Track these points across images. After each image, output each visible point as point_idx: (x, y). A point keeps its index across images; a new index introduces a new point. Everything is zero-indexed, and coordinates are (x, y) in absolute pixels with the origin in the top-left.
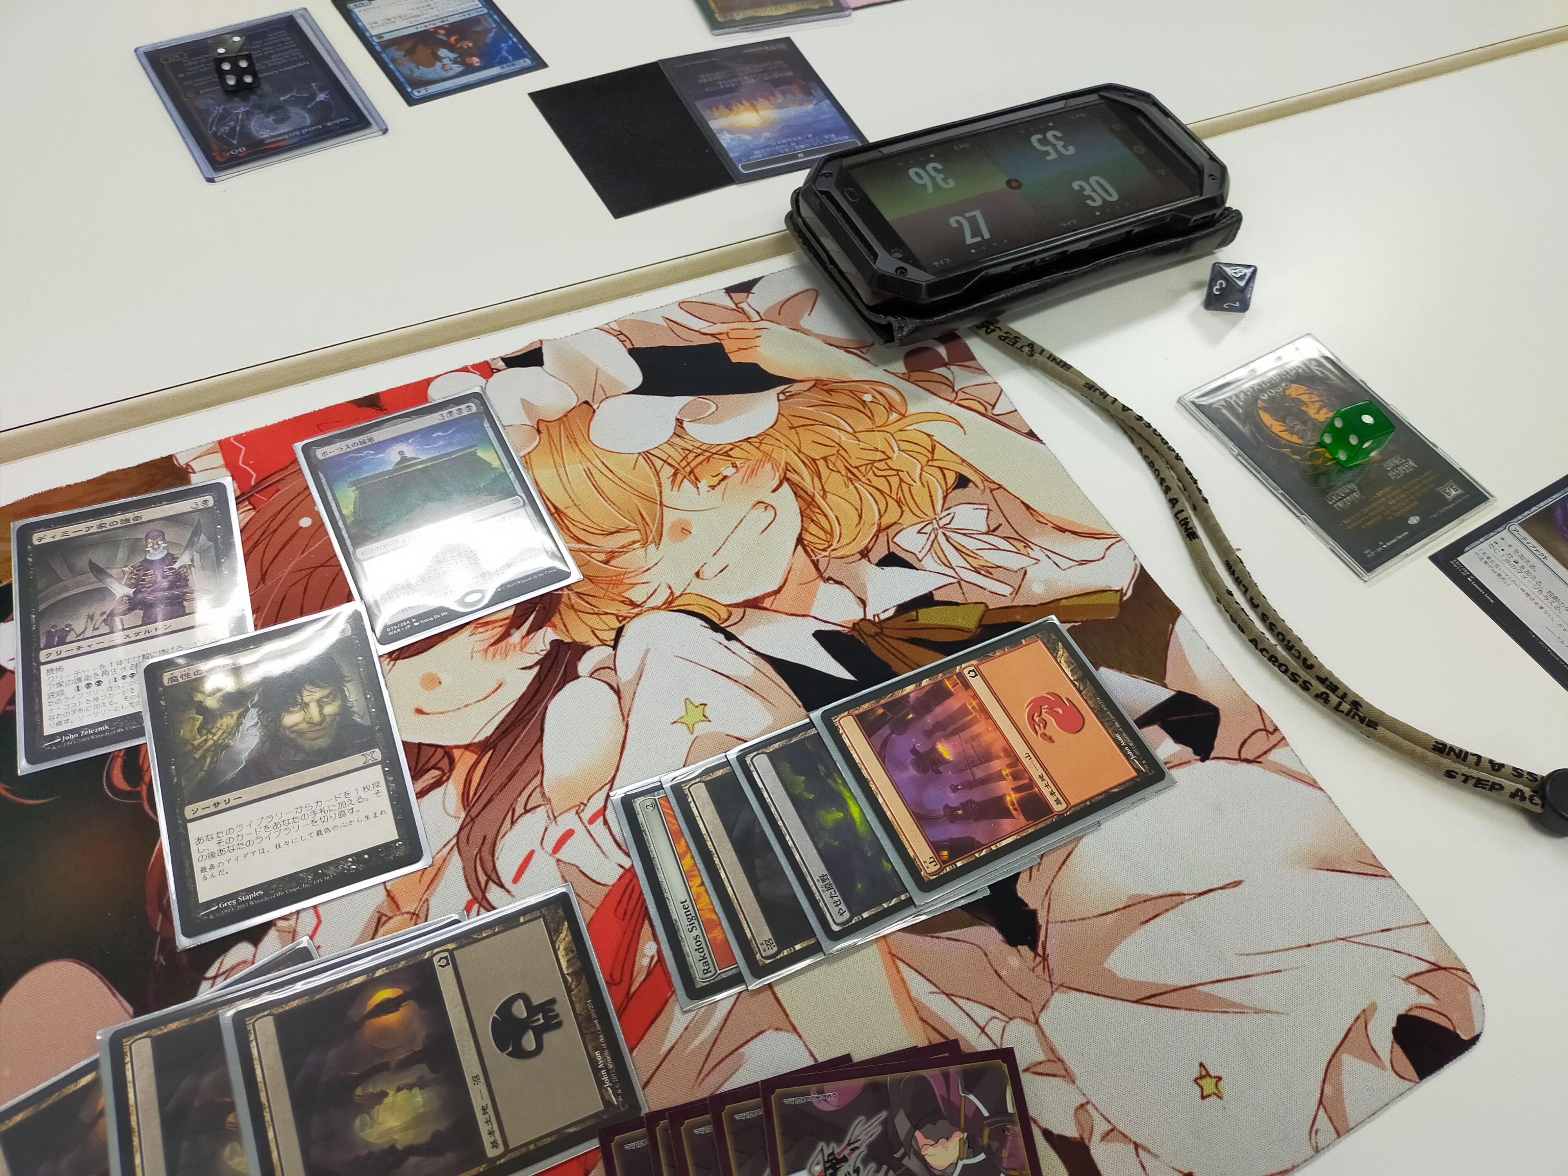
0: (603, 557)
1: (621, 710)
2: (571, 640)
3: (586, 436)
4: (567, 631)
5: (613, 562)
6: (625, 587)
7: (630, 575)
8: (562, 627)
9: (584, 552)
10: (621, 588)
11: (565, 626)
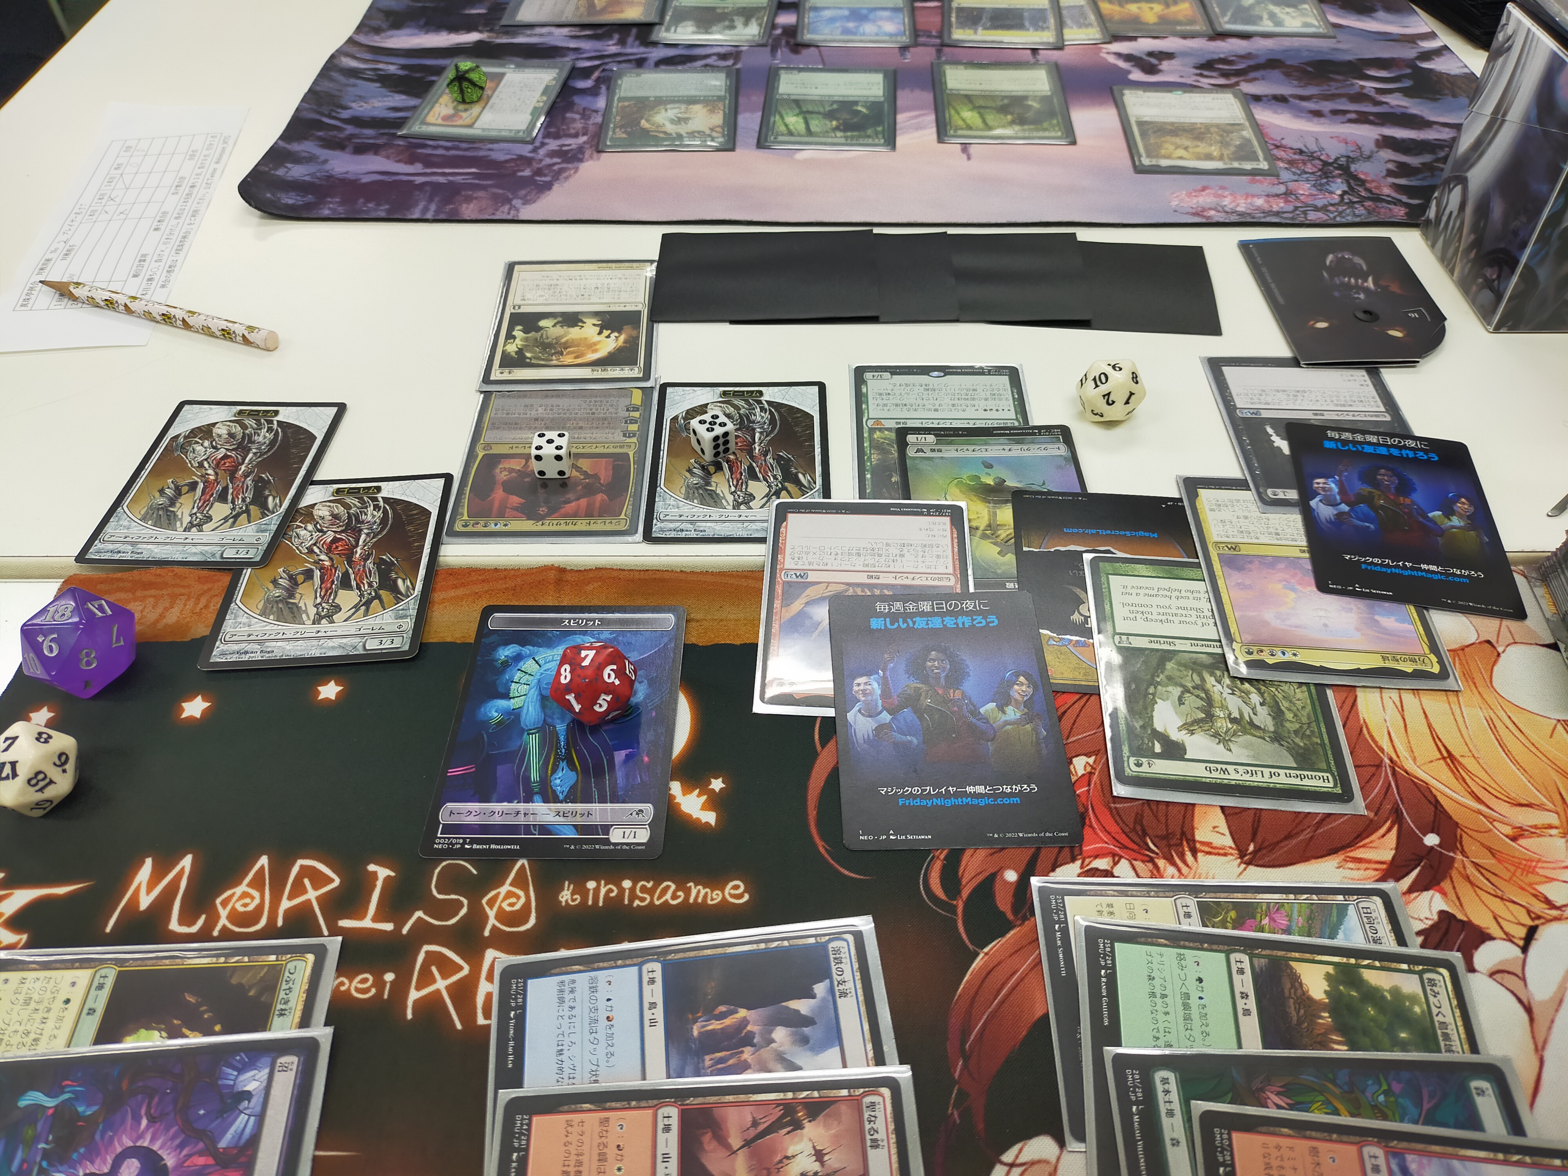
0: (1508, 830)
1: (1534, 1037)
2: (1465, 919)
3: (1488, 680)
4: (1461, 905)
5: (1522, 842)
6: (1538, 879)
7: (1544, 865)
8: (1455, 898)
9: (1485, 817)
10: (1531, 878)
11: (1458, 898)
